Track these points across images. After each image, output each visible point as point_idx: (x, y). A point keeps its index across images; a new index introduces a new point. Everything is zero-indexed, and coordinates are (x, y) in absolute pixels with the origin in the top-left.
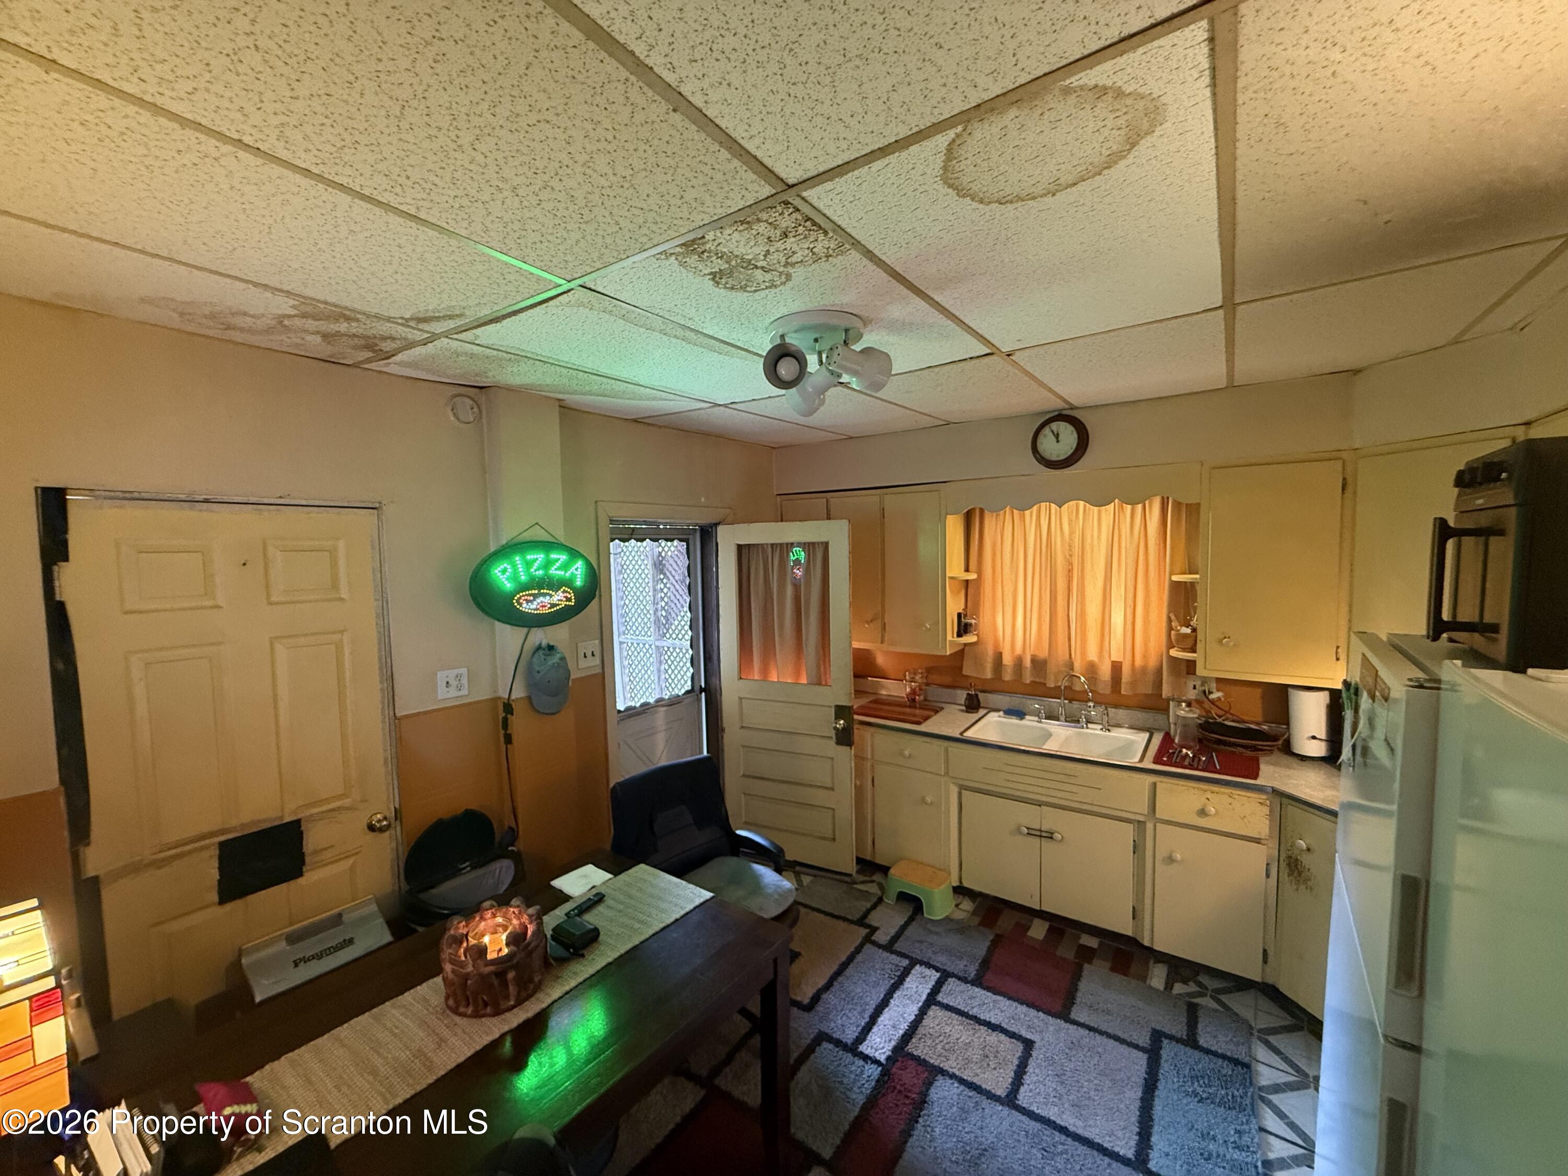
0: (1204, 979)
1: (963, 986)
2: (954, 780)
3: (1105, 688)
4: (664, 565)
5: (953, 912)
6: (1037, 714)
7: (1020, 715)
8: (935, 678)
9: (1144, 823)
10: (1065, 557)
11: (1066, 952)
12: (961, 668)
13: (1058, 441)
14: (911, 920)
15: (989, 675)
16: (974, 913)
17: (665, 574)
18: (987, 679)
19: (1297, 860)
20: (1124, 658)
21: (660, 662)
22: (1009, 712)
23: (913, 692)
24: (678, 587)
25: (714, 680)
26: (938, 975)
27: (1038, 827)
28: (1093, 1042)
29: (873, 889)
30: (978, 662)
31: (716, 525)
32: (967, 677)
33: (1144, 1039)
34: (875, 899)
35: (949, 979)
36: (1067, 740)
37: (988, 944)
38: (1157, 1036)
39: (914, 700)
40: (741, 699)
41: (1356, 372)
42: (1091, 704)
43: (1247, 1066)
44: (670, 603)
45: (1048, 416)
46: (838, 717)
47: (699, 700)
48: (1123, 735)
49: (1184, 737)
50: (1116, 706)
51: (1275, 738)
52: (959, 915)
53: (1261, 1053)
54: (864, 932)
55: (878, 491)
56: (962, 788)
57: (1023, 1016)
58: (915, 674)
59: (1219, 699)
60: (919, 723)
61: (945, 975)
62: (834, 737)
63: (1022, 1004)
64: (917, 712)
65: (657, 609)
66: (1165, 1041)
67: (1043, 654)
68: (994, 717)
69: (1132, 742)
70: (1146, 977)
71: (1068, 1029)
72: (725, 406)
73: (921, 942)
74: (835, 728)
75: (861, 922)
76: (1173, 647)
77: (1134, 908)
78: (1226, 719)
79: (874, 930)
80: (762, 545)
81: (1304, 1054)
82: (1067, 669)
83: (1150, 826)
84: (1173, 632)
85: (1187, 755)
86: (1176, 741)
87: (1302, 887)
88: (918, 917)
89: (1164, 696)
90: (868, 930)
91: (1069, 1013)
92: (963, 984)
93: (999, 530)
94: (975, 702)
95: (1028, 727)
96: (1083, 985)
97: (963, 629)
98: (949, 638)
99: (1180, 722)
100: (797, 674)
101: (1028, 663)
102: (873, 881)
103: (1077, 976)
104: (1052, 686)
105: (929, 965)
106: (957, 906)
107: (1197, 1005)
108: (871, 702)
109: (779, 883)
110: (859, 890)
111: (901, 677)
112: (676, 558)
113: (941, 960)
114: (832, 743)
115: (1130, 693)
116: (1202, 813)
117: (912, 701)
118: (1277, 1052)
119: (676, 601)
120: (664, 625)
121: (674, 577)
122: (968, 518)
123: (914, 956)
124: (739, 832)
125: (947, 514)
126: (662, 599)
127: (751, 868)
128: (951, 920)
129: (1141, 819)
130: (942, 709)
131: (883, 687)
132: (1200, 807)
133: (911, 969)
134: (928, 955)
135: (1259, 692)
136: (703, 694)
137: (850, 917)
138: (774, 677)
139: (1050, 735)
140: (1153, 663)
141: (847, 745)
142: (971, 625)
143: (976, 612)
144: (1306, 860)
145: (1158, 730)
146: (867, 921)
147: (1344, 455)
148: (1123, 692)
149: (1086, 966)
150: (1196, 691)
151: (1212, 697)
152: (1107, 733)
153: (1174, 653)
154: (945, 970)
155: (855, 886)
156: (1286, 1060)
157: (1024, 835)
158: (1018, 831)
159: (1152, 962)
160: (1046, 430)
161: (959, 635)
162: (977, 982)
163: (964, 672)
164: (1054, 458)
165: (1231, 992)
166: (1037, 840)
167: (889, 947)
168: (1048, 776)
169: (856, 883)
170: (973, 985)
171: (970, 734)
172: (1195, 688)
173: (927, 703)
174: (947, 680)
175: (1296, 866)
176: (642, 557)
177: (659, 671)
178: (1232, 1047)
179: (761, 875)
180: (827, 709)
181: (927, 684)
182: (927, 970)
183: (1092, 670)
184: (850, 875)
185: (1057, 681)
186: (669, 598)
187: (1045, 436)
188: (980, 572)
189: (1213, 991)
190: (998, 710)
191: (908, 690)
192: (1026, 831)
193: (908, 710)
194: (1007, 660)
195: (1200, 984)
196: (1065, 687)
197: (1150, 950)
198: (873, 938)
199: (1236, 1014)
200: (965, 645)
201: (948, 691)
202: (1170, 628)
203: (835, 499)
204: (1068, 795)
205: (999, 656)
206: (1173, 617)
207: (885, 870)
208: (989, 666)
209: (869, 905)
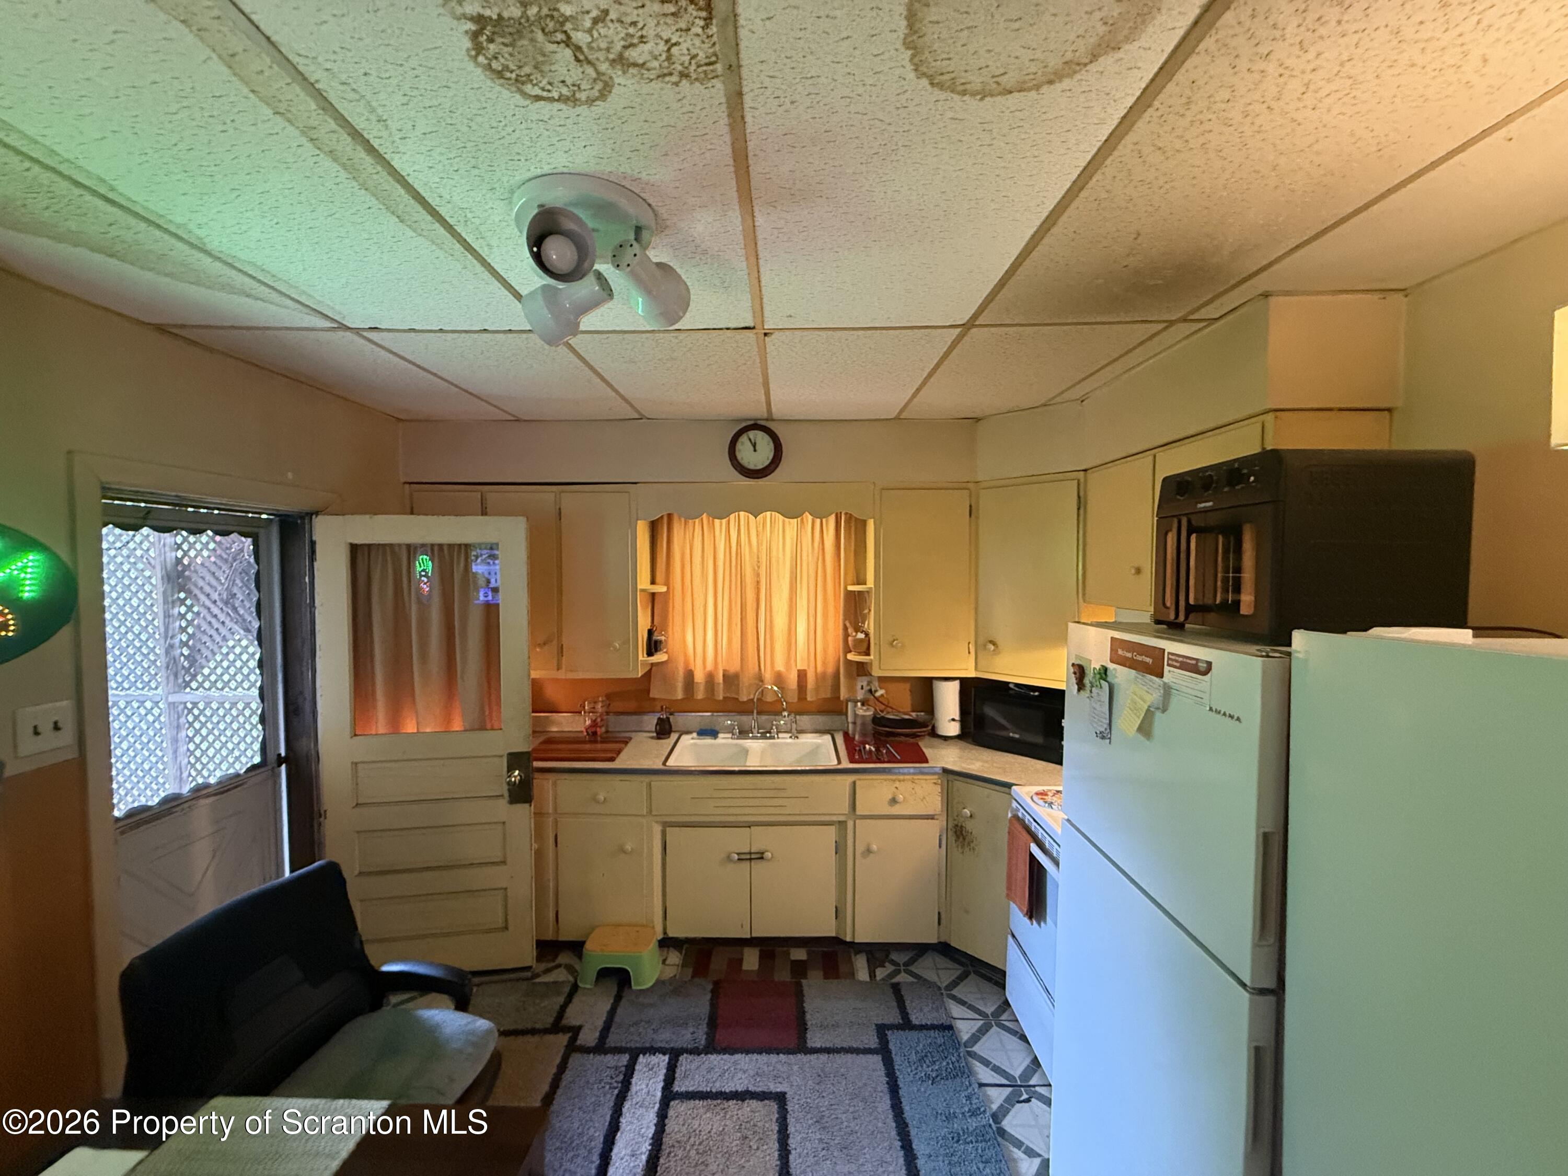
0: (894, 956)
1: (698, 1060)
2: (659, 819)
3: (793, 697)
4: (189, 578)
5: (662, 972)
6: (730, 730)
7: (714, 734)
8: (618, 705)
9: (845, 822)
10: (754, 569)
11: (783, 975)
12: (648, 691)
13: (755, 450)
14: (618, 998)
15: (680, 695)
16: (684, 965)
17: (189, 593)
18: (677, 700)
19: (962, 827)
20: (809, 666)
21: (178, 727)
22: (703, 733)
23: (594, 724)
24: (215, 610)
25: (303, 744)
26: (667, 1058)
27: (747, 850)
28: (835, 1065)
29: (561, 975)
30: (668, 681)
31: (311, 515)
32: (654, 699)
33: (872, 1041)
34: (567, 989)
35: (681, 1058)
36: (763, 752)
37: (709, 996)
38: (882, 1030)
39: (595, 733)
40: (355, 764)
41: (978, 420)
42: (786, 713)
43: (950, 1028)
44: (199, 635)
45: (744, 424)
46: (510, 769)
47: (276, 777)
48: (810, 740)
49: (864, 734)
50: (801, 713)
51: (923, 725)
52: (670, 972)
53: (956, 1010)
54: (563, 1039)
55: (554, 488)
56: (666, 825)
57: (765, 1068)
58: (595, 703)
59: (882, 695)
60: (612, 759)
61: (675, 1055)
62: (506, 794)
63: (761, 1053)
64: (599, 746)
65: (171, 646)
66: (889, 1033)
67: (734, 667)
68: (687, 741)
69: (818, 747)
70: (853, 974)
71: (810, 1061)
72: (357, 331)
73: (636, 1024)
74: (509, 783)
75: (557, 1027)
76: (850, 651)
77: (836, 908)
78: (888, 713)
79: (575, 1031)
80: (391, 546)
81: (979, 996)
82: (757, 682)
83: (850, 824)
84: (850, 638)
85: (870, 751)
86: (857, 737)
87: (967, 849)
88: (626, 992)
89: (842, 698)
90: (570, 1034)
91: (806, 1042)
92: (696, 1057)
93: (688, 541)
94: (667, 727)
95: (724, 745)
96: (810, 1006)
97: (653, 647)
98: (641, 658)
99: (859, 722)
100: (448, 720)
101: (720, 678)
102: (559, 966)
103: (799, 995)
104: (745, 699)
105: (653, 1050)
106: (664, 961)
107: (898, 984)
108: (542, 743)
109: (470, 1027)
110: (545, 983)
111: (578, 709)
112: (213, 568)
113: (665, 1037)
114: (503, 803)
115: (814, 699)
116: (894, 801)
117: (593, 735)
118: (963, 1003)
119: (213, 632)
120: (187, 670)
121: (208, 595)
122: (654, 527)
123: (633, 1045)
124: (386, 968)
125: (637, 519)
126: (183, 630)
127: (419, 1021)
128: (663, 982)
129: (842, 818)
130: (630, 739)
131: (553, 723)
132: (890, 797)
133: (635, 1063)
134: (646, 1037)
135: (907, 686)
136: (283, 767)
137: (538, 1026)
138: (410, 727)
139: (747, 751)
140: (830, 670)
141: (525, 802)
142: (661, 642)
143: (664, 628)
144: (969, 826)
145: (837, 730)
146: (564, 1022)
147: (970, 485)
148: (809, 699)
149: (804, 981)
150: (863, 691)
151: (878, 694)
152: (796, 740)
153: (850, 657)
154: (672, 1049)
155: (537, 980)
156: (971, 1008)
157: (735, 862)
158: (729, 858)
159: (853, 957)
160: (744, 439)
161: (650, 654)
162: (711, 1047)
163: (651, 695)
164: (752, 467)
165: (915, 961)
166: (748, 863)
167: (601, 1048)
168: (759, 794)
169: (538, 975)
170: (706, 1054)
171: (671, 762)
172: (862, 688)
173: (609, 735)
174: (632, 705)
175: (961, 831)
176: (140, 566)
177: (175, 741)
178: (935, 1014)
179: (438, 1025)
180: (496, 760)
181: (608, 713)
182: (653, 1057)
183: (779, 679)
184: (531, 967)
185: (749, 694)
186: (199, 627)
187: (743, 444)
188: (667, 583)
189: (904, 965)
190: (688, 732)
191: (588, 722)
192: (736, 857)
193: (588, 746)
194: (699, 677)
195: (893, 963)
196: (758, 699)
197: (852, 944)
198: (579, 1042)
199: (925, 980)
200: (652, 664)
201: (635, 717)
202: (846, 635)
203: (493, 495)
204: (777, 811)
205: (690, 675)
206: (848, 625)
207: (577, 947)
208: (680, 685)
209: (561, 1000)
